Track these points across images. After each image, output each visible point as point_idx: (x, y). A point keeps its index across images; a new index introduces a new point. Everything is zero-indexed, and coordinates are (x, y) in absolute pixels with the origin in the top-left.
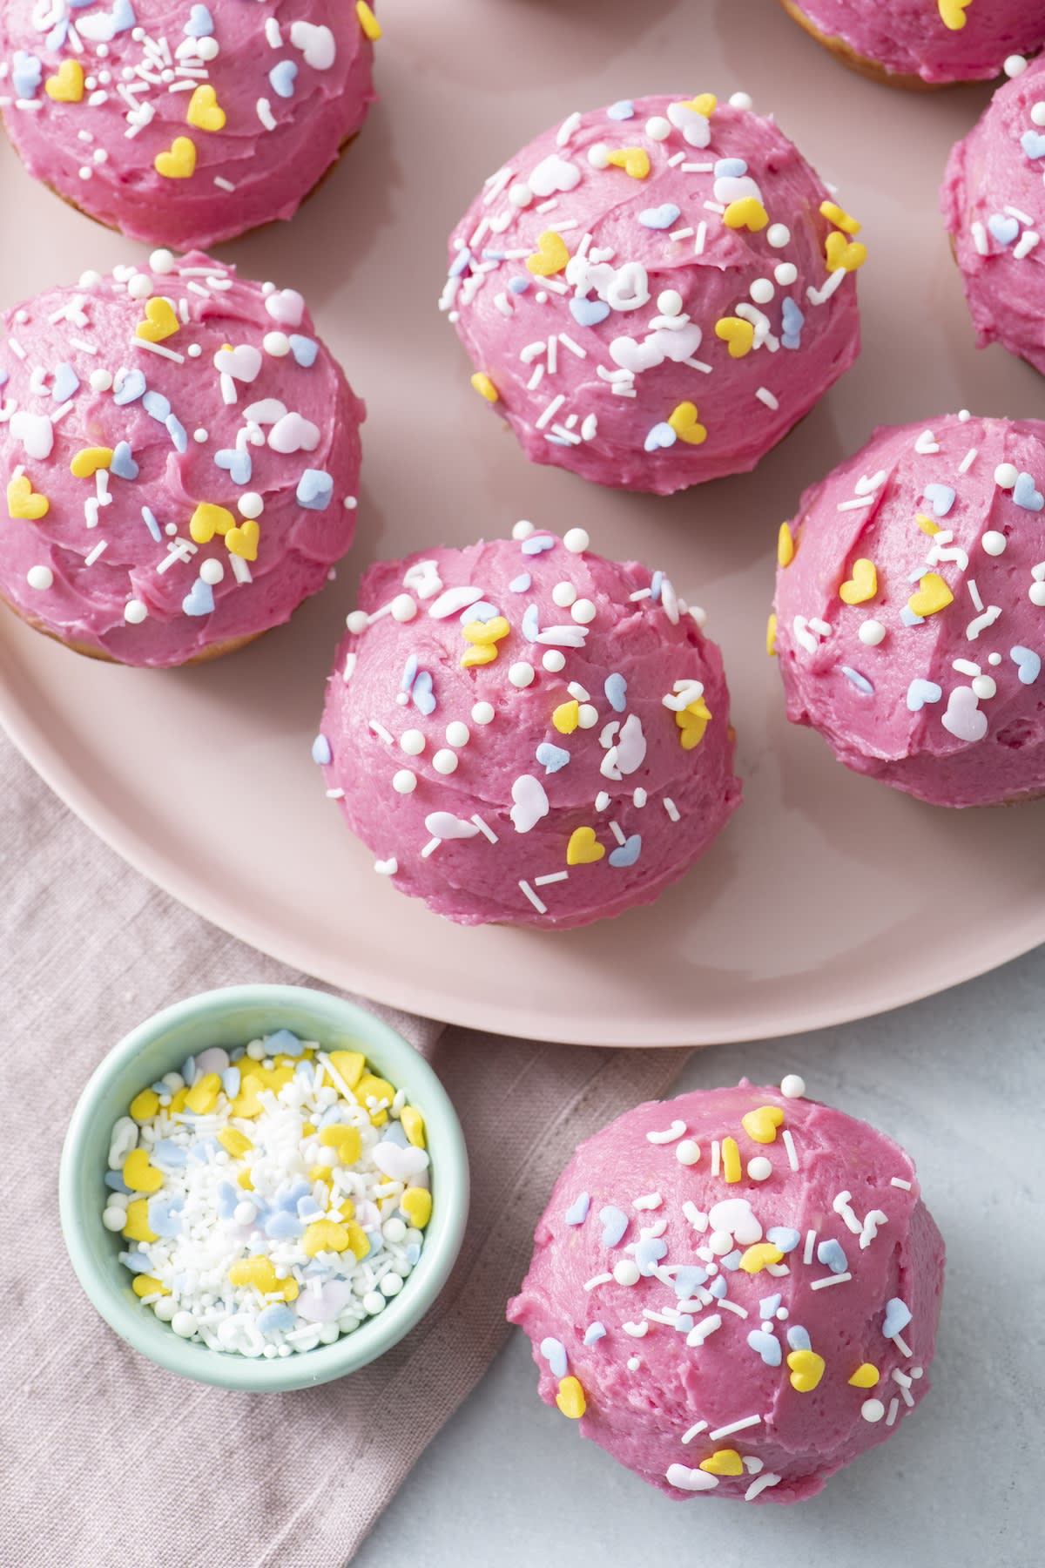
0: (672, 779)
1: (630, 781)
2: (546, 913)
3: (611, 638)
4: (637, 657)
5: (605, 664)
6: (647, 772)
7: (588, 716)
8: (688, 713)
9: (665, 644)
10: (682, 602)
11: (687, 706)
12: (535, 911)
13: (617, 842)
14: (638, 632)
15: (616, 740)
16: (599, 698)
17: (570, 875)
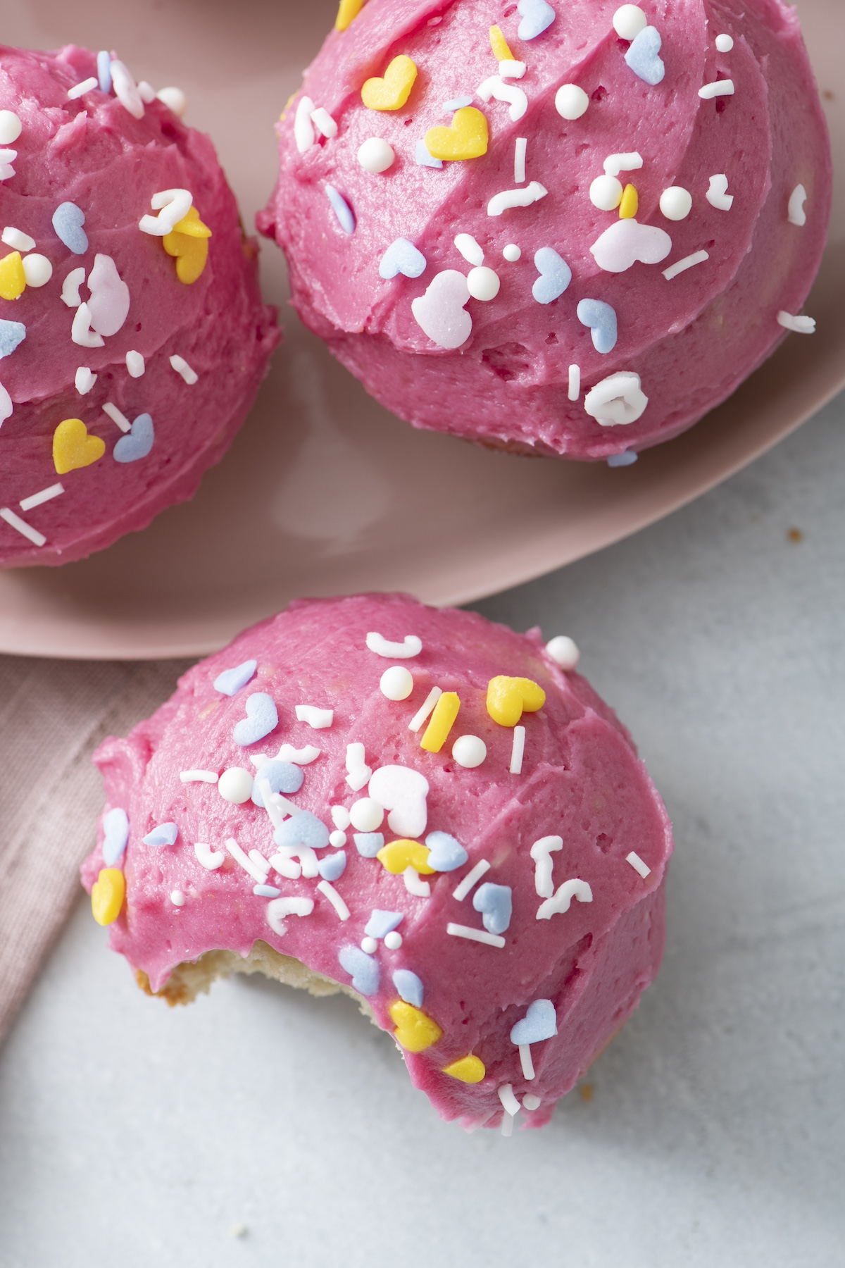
0: (176, 328)
1: (115, 344)
2: (47, 544)
3: (49, 155)
4: (91, 174)
5: (49, 193)
6: (139, 327)
7: (38, 269)
8: (177, 234)
9: (128, 148)
10: (144, 87)
11: (175, 226)
12: (32, 546)
13: (119, 429)
14: (85, 142)
15: (85, 293)
16: (48, 241)
17: (65, 487)
